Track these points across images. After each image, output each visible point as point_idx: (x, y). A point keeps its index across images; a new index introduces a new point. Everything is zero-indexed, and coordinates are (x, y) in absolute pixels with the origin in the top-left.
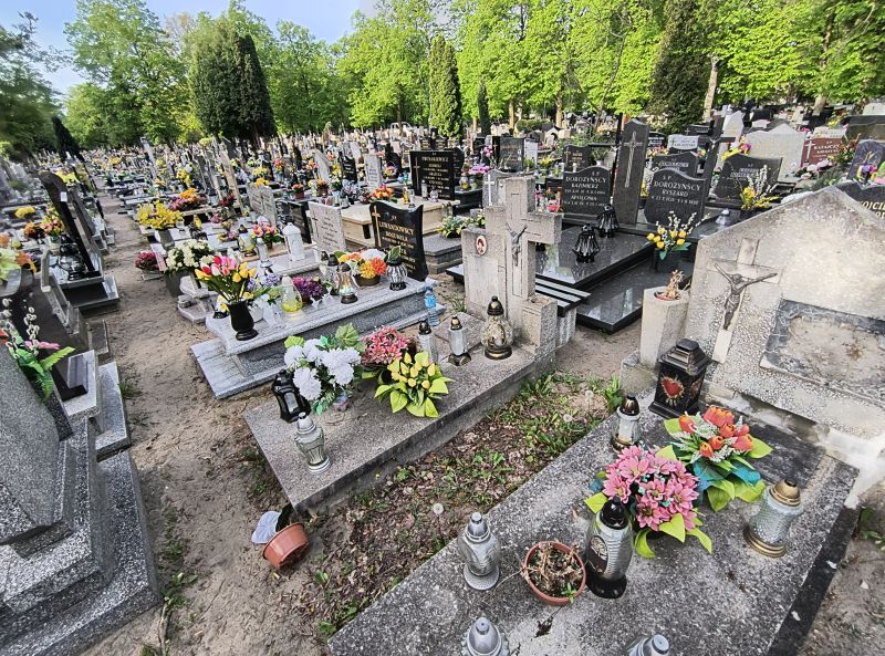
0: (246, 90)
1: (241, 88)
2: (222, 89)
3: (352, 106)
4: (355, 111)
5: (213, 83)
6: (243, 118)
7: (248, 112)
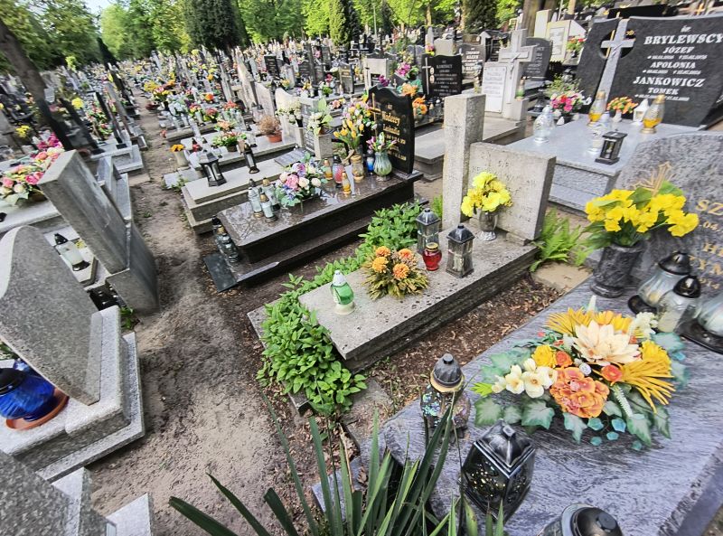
0: (217, 11)
1: (215, 10)
2: (202, 12)
3: (306, 17)
4: (309, 21)
5: (195, 7)
6: (218, 34)
7: (221, 29)
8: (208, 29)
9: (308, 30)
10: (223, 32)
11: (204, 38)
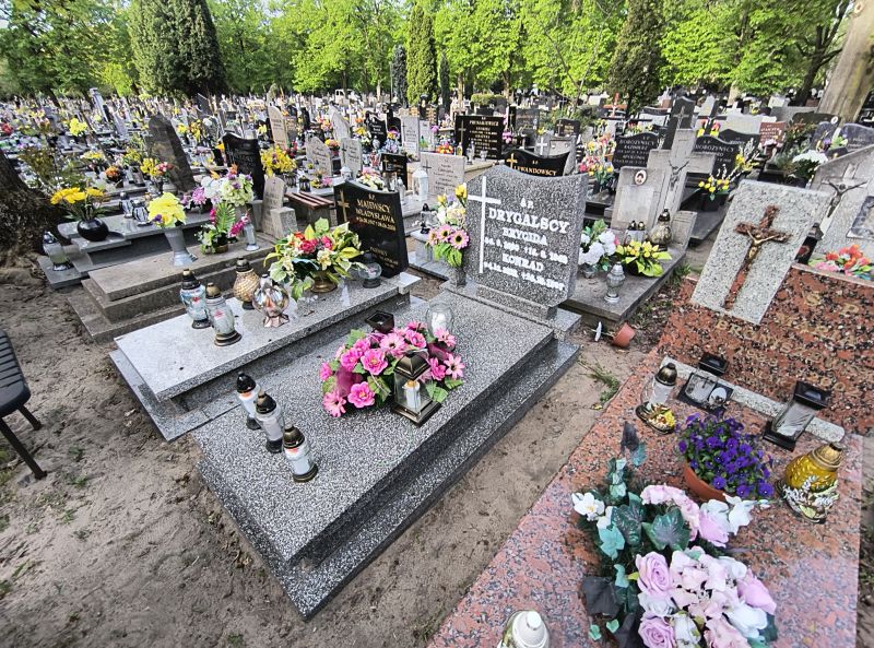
0: (197, 43)
1: (192, 41)
2: (169, 40)
3: (296, 69)
6: (195, 75)
7: (200, 68)
8: (180, 66)
9: (297, 84)
10: (204, 73)
11: (171, 78)
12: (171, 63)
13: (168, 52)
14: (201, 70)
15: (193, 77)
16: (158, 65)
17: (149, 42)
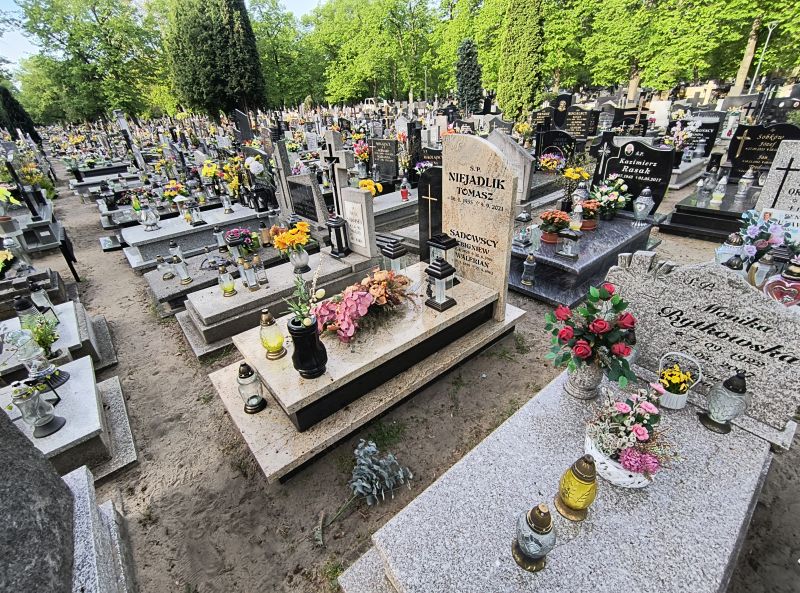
0: (235, 54)
2: (206, 52)
3: (329, 80)
4: (331, 85)
5: (196, 45)
6: (233, 89)
7: (239, 81)
8: (217, 81)
9: (329, 95)
10: (242, 86)
11: (207, 95)
12: (208, 77)
13: (205, 65)
14: (239, 84)
15: (231, 92)
16: (194, 80)
17: (184, 55)
